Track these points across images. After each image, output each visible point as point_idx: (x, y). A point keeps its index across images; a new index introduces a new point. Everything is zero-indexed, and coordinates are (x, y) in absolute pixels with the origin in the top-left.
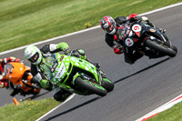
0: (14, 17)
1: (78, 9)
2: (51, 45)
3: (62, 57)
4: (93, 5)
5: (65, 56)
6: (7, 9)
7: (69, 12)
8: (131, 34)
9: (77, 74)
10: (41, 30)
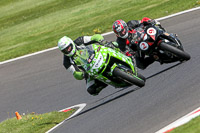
0: (16, 23)
1: (87, 14)
2: (85, 38)
3: (100, 48)
4: (102, 10)
5: (102, 47)
6: (9, 13)
7: (77, 18)
8: (146, 37)
9: (115, 65)
10: (47, 37)
